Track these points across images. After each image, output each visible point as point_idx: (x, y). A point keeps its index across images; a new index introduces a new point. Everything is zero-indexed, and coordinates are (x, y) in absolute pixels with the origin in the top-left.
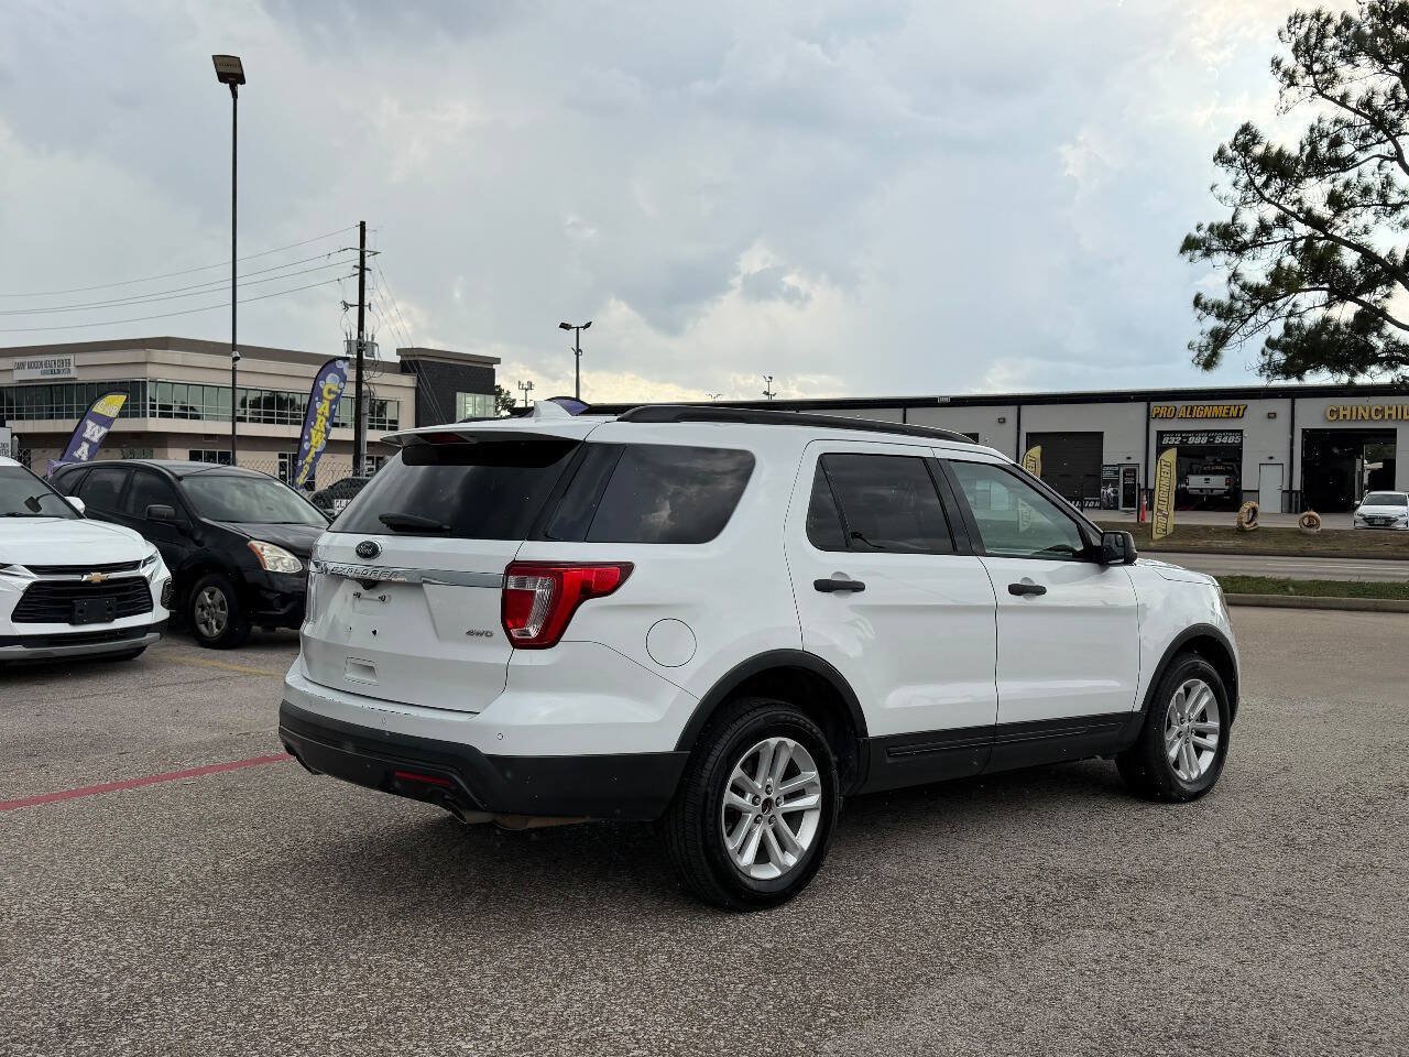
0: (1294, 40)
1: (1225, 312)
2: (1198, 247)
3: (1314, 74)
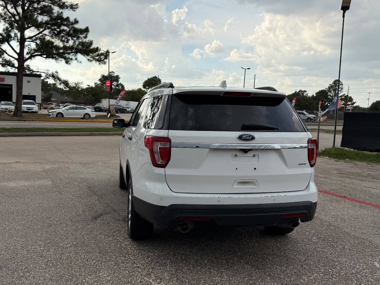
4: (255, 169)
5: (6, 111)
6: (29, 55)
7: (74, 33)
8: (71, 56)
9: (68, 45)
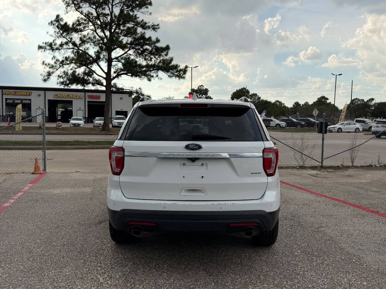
1: (52, 67)
2: (43, 48)
3: (74, 4)
4: (203, 177)
5: (100, 126)
6: (116, 74)
7: (156, 52)
8: (152, 73)
9: (150, 63)
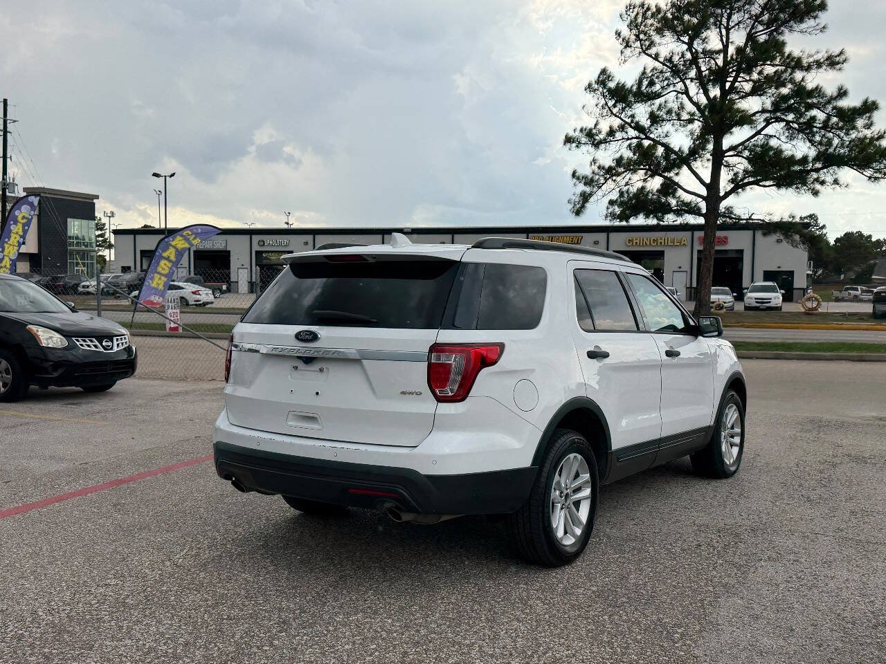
0: (629, 18)
1: (589, 182)
2: (573, 142)
3: (641, 40)
4: (317, 393)
5: (712, 307)
6: (733, 185)
8: (823, 175)
